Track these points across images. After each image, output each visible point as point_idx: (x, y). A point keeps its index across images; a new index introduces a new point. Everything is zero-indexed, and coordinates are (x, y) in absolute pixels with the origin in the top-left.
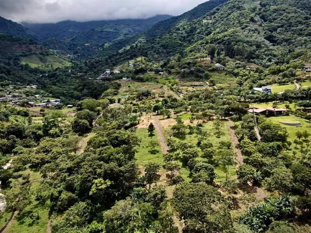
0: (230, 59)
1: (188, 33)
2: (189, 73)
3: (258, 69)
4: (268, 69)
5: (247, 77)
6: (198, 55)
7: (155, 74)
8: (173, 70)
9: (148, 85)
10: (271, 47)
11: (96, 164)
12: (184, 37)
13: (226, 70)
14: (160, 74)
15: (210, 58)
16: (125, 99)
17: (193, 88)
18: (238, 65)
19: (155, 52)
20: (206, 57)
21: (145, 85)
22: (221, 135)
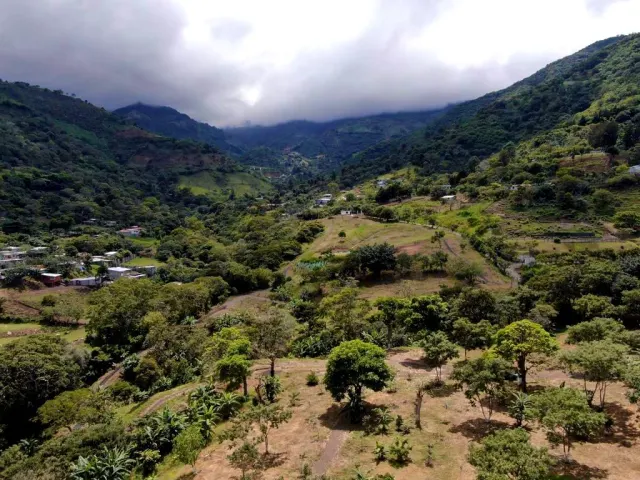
1: (527, 112)
2: (536, 196)
6: (560, 149)
7: (431, 200)
8: (484, 189)
12: (517, 122)
15: (603, 154)
17: (557, 241)
19: (442, 155)
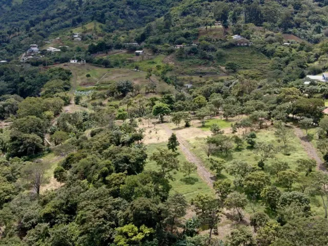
0: (257, 28)
2: (190, 53)
3: (303, 45)
4: (319, 45)
5: (287, 58)
6: (199, 20)
7: (128, 53)
8: (159, 47)
9: (119, 72)
10: (318, 9)
11: (111, 202)
13: (252, 47)
14: (138, 54)
15: (221, 26)
16: (88, 97)
17: (201, 77)
18: (270, 37)
19: (117, 14)
20: (214, 23)
21: (114, 73)
22: (290, 150)
